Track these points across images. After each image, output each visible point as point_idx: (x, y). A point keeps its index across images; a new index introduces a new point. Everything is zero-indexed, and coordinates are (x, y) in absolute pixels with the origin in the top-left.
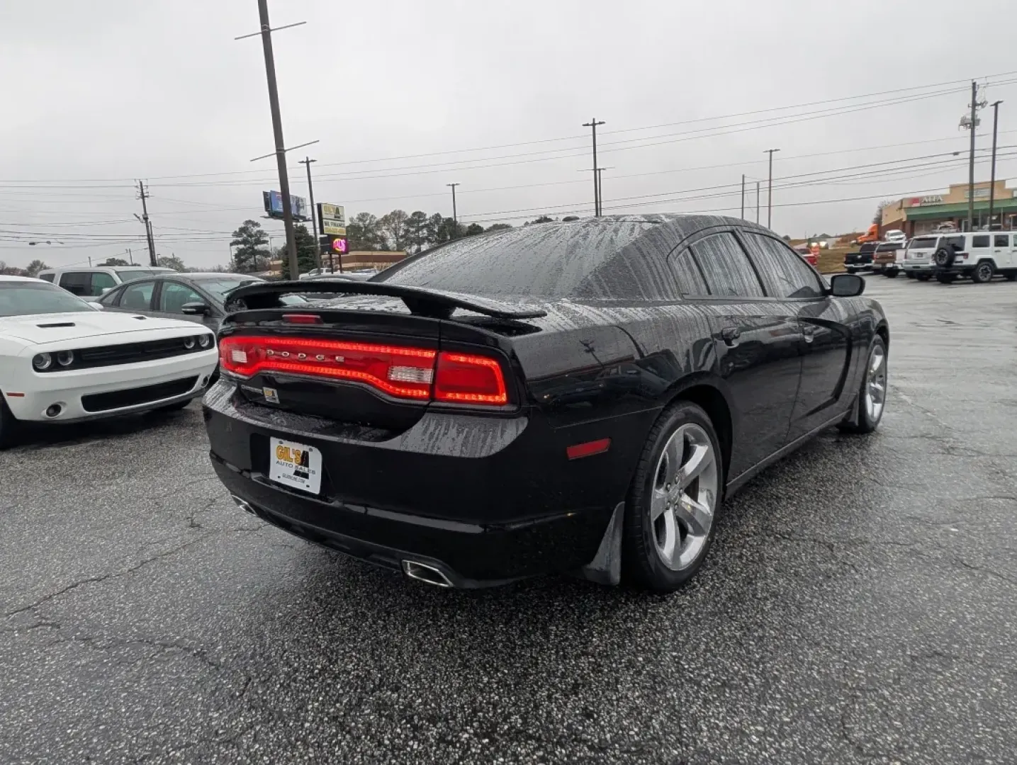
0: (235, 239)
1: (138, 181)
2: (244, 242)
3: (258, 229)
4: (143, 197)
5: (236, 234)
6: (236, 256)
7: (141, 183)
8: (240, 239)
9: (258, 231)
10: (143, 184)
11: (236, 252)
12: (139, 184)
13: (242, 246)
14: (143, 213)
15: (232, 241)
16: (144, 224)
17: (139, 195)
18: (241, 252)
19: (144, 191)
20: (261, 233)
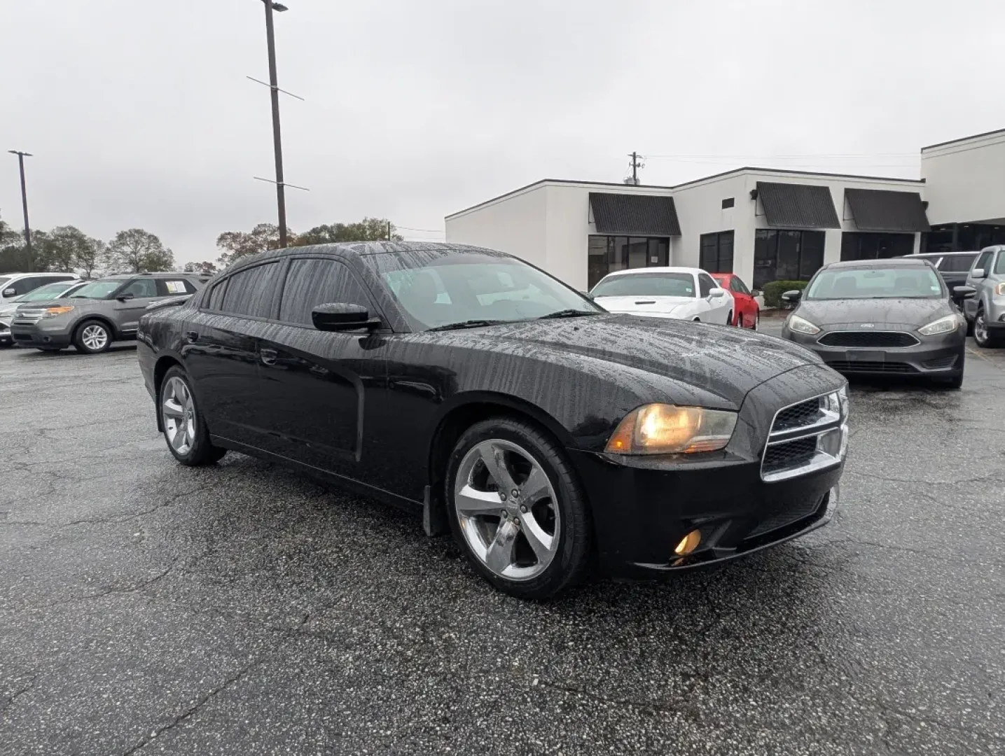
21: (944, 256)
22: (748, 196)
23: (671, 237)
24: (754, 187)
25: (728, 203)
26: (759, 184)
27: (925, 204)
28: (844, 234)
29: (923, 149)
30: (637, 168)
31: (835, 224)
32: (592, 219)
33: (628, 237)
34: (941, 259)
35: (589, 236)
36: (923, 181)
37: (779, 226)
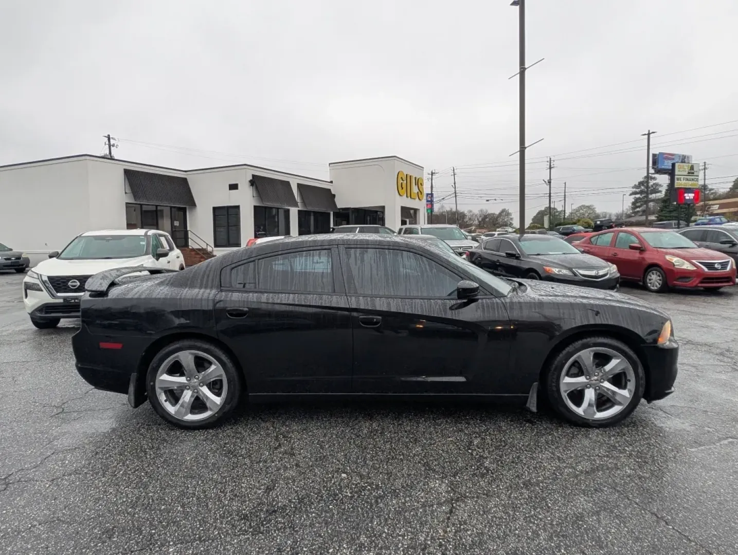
0: (634, 190)
1: (549, 158)
2: (641, 192)
3: (655, 182)
4: (550, 168)
5: (635, 187)
6: (634, 203)
7: (550, 159)
8: (638, 190)
9: (654, 184)
10: (552, 160)
11: (633, 200)
12: (549, 160)
13: (638, 196)
14: (549, 179)
15: (631, 192)
16: (548, 186)
17: (548, 167)
18: (637, 200)
19: (552, 164)
20: (657, 185)
21: (360, 227)
22: (248, 184)
23: (187, 207)
24: (251, 178)
25: (233, 187)
26: (254, 176)
27: (334, 196)
28: (299, 211)
29: (330, 164)
30: (112, 148)
31: (296, 205)
32: (129, 190)
33: (157, 206)
34: (358, 229)
35: (127, 203)
36: (331, 182)
37: (268, 204)
